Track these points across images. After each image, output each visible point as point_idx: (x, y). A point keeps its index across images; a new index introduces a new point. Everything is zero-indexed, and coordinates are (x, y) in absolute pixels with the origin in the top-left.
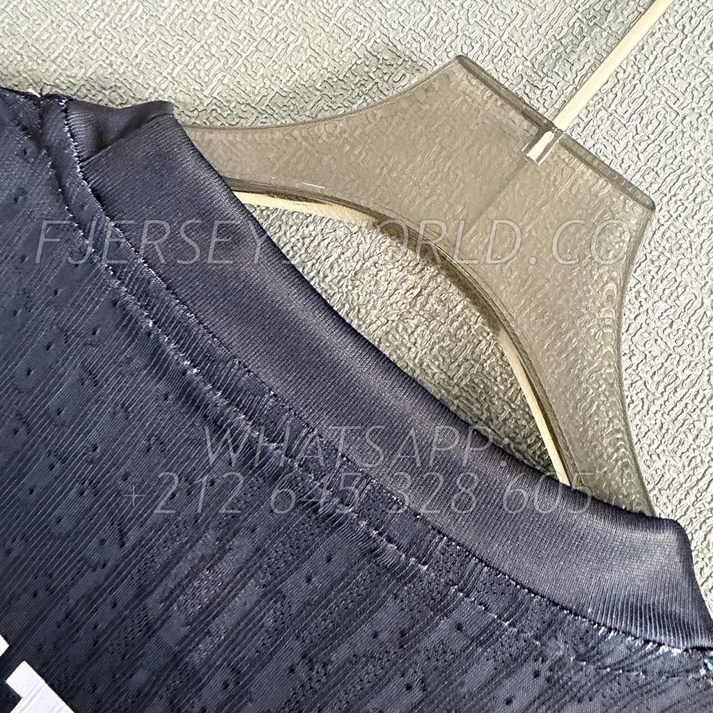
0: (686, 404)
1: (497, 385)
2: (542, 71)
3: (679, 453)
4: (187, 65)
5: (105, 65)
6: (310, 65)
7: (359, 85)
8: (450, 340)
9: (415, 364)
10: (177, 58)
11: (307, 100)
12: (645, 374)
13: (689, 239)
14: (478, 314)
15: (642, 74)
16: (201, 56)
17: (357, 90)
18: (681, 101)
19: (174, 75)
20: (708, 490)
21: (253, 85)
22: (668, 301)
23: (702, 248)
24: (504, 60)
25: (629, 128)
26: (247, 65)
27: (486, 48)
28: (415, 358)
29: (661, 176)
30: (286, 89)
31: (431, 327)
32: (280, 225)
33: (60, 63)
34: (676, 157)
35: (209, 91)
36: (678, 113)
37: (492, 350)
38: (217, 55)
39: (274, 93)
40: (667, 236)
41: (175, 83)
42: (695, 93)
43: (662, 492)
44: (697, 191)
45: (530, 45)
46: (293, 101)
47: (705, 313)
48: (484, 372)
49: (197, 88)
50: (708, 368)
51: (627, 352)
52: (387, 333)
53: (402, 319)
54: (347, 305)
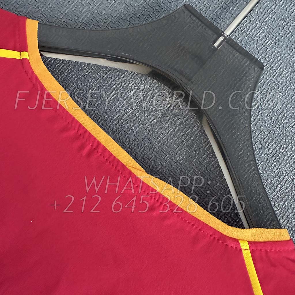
0: (277, 151)
1: (202, 144)
2: (220, 17)
3: (274, 170)
4: (72, 9)
5: (35, 7)
6: (125, 10)
7: (145, 19)
8: (182, 125)
9: (168, 136)
10: (67, 5)
11: (123, 24)
12: (261, 139)
13: (278, 85)
14: (194, 115)
15: (260, 19)
16: (78, 5)
17: (144, 21)
18: (275, 30)
19: (66, 13)
20: (285, 185)
21: (101, 18)
22: (270, 110)
23: (283, 89)
24: (205, 11)
25: (255, 40)
26: (98, 10)
27: (198, 6)
28: (168, 133)
29: (267, 60)
30: (114, 20)
31: (175, 120)
32: (111, 77)
33: (16, 5)
34: (273, 52)
35: (81, 20)
36: (274, 35)
37: (200, 130)
38: (85, 5)
39: (109, 21)
40: (269, 84)
41: (66, 16)
42: (280, 28)
43: (267, 186)
44: (281, 66)
45: (215, 6)
46: (118, 25)
47: (284, 114)
48: (197, 139)
49: (76, 18)
50: (285, 136)
51: (254, 130)
52: (157, 122)
53: (163, 116)
54: (140, 111)
